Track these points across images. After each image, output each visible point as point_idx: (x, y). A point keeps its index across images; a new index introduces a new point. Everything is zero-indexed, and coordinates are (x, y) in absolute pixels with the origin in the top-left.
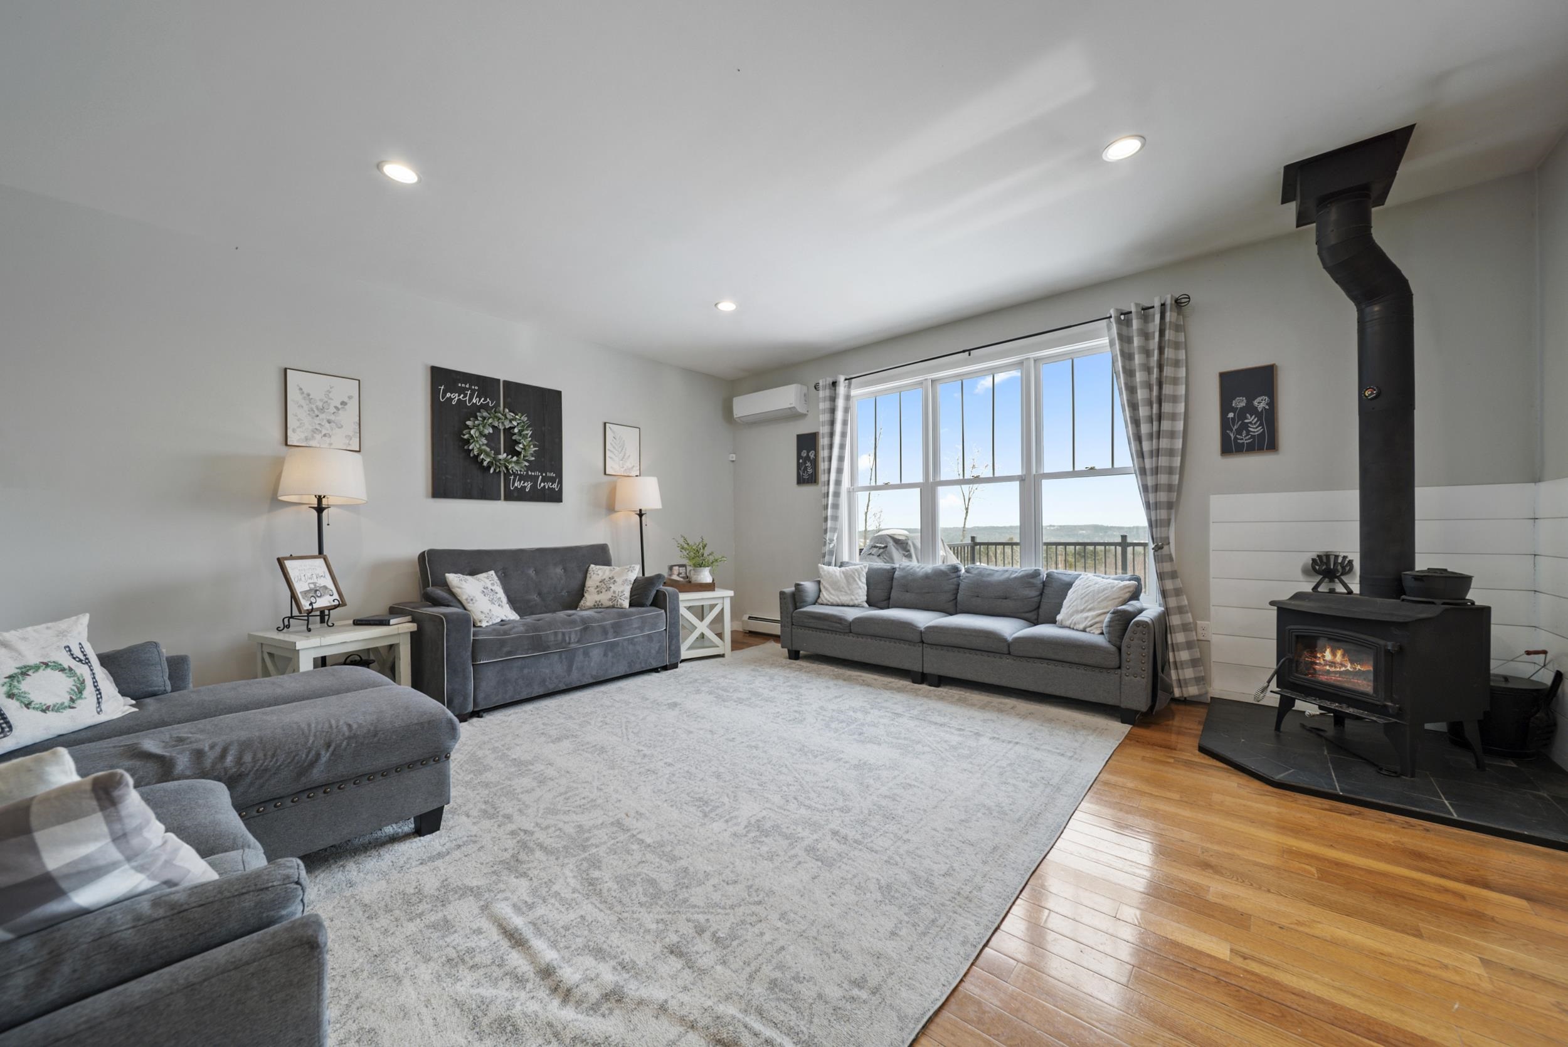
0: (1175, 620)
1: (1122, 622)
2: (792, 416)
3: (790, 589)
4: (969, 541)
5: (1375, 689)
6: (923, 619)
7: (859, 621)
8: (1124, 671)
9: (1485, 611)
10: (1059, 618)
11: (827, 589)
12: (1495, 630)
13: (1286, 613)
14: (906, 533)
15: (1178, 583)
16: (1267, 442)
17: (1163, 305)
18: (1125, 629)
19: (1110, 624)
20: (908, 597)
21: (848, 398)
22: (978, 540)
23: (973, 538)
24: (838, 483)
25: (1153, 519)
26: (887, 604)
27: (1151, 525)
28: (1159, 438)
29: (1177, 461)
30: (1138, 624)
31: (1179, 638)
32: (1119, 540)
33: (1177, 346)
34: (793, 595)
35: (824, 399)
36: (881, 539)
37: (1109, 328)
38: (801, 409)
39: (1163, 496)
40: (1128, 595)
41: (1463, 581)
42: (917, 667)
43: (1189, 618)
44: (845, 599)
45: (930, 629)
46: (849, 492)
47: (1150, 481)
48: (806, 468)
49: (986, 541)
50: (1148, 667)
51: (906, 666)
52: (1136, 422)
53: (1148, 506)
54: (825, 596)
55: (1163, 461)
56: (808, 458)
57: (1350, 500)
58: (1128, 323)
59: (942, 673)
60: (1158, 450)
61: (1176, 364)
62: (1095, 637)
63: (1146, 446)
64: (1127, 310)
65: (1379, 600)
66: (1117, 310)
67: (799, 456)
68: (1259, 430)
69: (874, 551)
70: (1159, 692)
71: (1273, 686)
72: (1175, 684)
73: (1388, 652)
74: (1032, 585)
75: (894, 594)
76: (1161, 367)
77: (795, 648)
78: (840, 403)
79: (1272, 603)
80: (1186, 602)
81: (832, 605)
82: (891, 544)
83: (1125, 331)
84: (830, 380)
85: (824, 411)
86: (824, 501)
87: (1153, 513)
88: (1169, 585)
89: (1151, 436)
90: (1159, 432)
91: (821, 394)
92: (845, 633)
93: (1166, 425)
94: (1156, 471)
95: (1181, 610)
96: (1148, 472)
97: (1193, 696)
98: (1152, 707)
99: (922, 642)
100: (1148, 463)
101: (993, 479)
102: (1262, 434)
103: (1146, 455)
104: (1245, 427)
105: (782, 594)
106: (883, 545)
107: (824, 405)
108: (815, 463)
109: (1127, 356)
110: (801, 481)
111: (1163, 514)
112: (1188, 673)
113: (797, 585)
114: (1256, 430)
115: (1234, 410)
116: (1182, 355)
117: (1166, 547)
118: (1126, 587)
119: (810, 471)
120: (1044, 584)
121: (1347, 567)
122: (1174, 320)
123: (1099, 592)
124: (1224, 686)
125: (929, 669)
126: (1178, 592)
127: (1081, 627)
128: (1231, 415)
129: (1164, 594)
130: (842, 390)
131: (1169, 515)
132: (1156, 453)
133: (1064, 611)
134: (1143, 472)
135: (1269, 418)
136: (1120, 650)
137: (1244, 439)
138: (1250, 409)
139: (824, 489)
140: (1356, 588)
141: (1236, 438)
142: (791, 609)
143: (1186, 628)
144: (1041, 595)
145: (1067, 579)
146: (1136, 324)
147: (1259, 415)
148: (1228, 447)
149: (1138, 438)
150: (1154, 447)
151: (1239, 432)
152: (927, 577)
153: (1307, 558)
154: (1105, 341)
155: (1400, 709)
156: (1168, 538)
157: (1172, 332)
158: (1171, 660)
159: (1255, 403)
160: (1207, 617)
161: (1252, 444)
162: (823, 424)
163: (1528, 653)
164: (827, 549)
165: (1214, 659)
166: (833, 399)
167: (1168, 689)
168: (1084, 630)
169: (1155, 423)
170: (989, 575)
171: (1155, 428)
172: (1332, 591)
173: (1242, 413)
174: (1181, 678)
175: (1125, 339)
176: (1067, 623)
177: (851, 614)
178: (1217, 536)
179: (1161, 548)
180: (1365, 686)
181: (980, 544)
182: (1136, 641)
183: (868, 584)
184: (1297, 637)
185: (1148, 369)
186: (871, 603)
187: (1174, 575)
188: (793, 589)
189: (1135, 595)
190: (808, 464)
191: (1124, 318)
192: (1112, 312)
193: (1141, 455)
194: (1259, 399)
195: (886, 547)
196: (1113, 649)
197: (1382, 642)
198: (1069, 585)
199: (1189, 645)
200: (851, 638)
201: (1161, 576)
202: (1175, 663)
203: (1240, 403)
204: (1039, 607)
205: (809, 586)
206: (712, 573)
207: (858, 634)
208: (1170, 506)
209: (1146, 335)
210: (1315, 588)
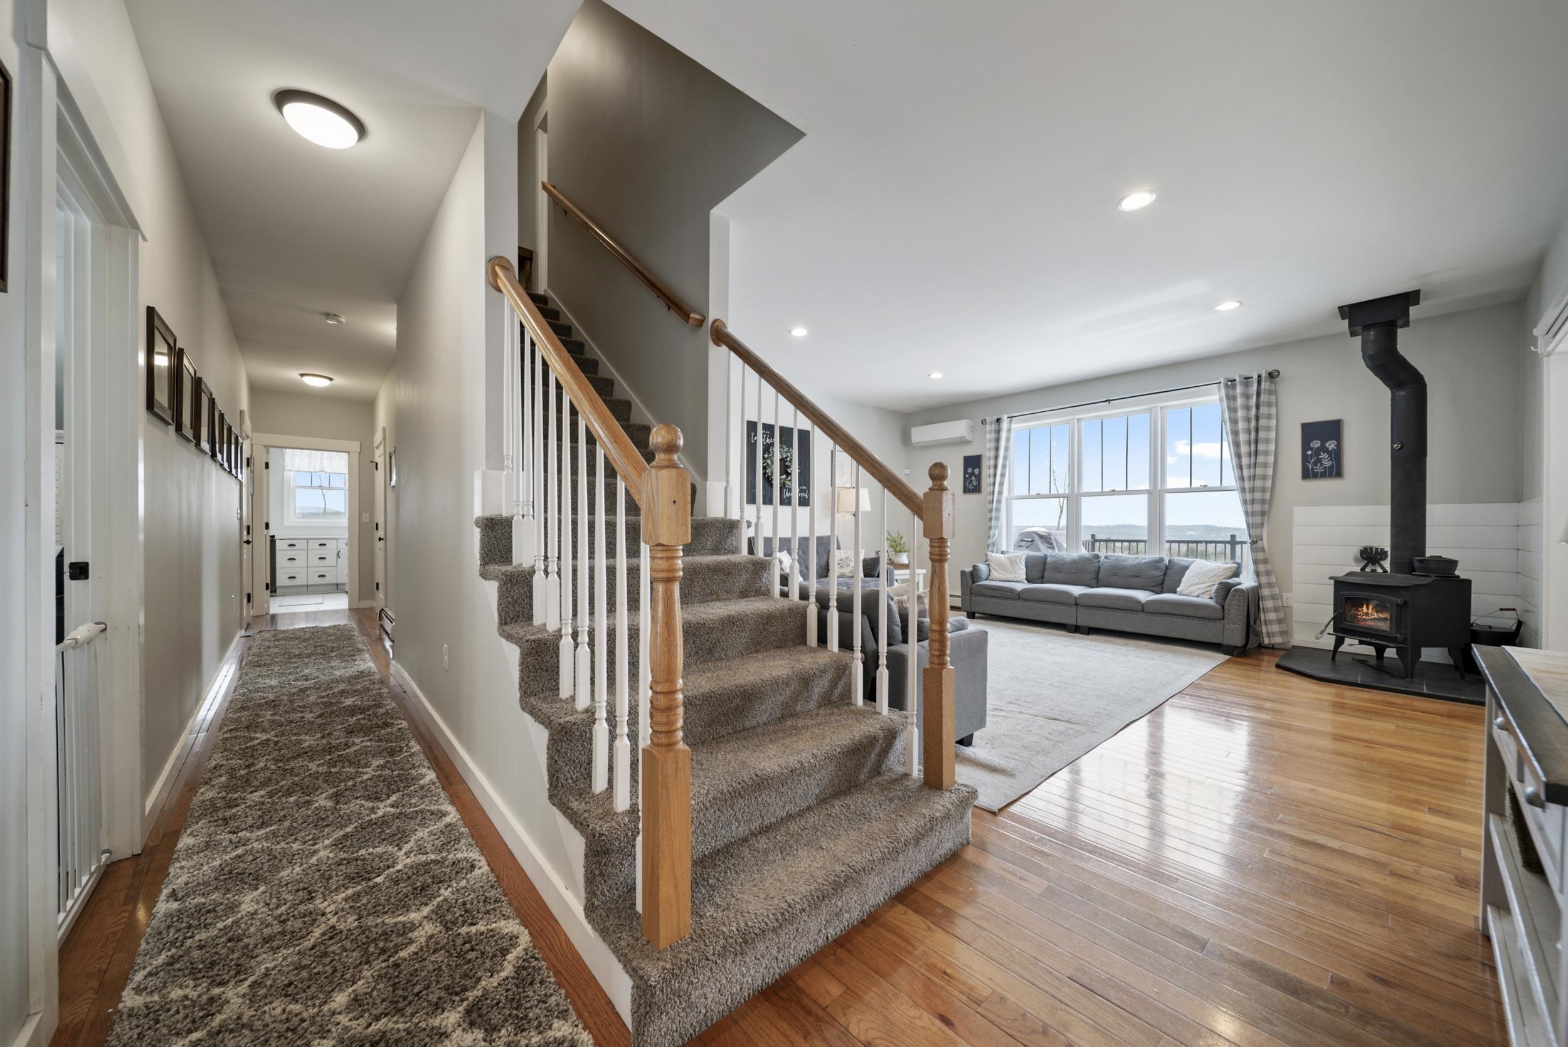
0: (1265, 592)
1: (1226, 590)
2: (962, 442)
3: (969, 569)
4: (1090, 538)
5: (1391, 628)
6: (1077, 590)
7: (1025, 591)
8: (1226, 621)
9: (1468, 583)
10: (1178, 589)
11: (995, 569)
12: (1474, 597)
13: (1340, 585)
14: (1045, 530)
15: (1269, 567)
16: (1336, 471)
17: (1259, 376)
18: (1227, 595)
19: (1217, 592)
20: (1059, 576)
21: (1009, 431)
22: (1097, 538)
23: (1093, 536)
24: (1000, 493)
25: (1250, 522)
26: (1042, 579)
27: (1248, 527)
28: (1255, 467)
29: (1269, 484)
30: (1236, 591)
31: (1269, 604)
32: (1229, 539)
33: (1269, 404)
34: (972, 573)
35: (991, 432)
36: (1028, 534)
37: (1219, 390)
38: (969, 438)
39: (1258, 507)
40: (1230, 574)
41: (1453, 564)
42: (1071, 621)
43: (1276, 590)
44: (1010, 577)
45: (1082, 596)
46: (1007, 499)
47: (1248, 497)
48: (971, 481)
49: (1104, 538)
50: (1243, 619)
51: (1064, 621)
52: (1238, 456)
53: (1247, 513)
54: (994, 574)
55: (1258, 483)
56: (973, 474)
57: (1385, 512)
58: (1234, 387)
59: (1092, 625)
60: (1254, 476)
61: (1269, 417)
62: (1205, 600)
63: (1246, 473)
64: (1232, 378)
65: (1399, 575)
66: (1225, 379)
67: (965, 472)
68: (1330, 463)
69: (1023, 543)
70: (1251, 636)
71: (1330, 629)
72: (1265, 635)
73: (1398, 605)
74: (1158, 568)
75: (1047, 574)
76: (1257, 418)
77: (973, 610)
78: (1004, 435)
79: (1331, 578)
80: (1274, 580)
81: (1001, 581)
82: (1037, 538)
83: (1231, 392)
84: (995, 418)
85: (990, 441)
86: (989, 507)
87: (1250, 519)
88: (1262, 568)
89: (1249, 466)
90: (1255, 463)
91: (988, 427)
92: (1015, 599)
93: (1261, 459)
94: (1253, 490)
95: (1270, 585)
96: (1247, 491)
97: (1278, 644)
98: (1245, 646)
99: (1077, 604)
100: (1247, 485)
101: (1127, 492)
102: (1332, 465)
103: (1245, 479)
104: (1319, 461)
105: (963, 572)
106: (1028, 539)
107: (991, 436)
108: (979, 478)
109: (1233, 410)
110: (966, 490)
111: (1258, 519)
112: (1275, 628)
113: (975, 567)
114: (1327, 463)
115: (1311, 449)
116: (1273, 411)
117: (1259, 542)
118: (1229, 568)
119: (975, 483)
120: (1167, 567)
121: (1382, 554)
122: (1267, 387)
123: (1209, 571)
124: (1302, 637)
125: (1082, 622)
126: (1268, 573)
127: (1196, 594)
128: (1309, 452)
129: (1257, 574)
130: (1005, 425)
131: (1263, 520)
132: (1253, 478)
133: (1182, 585)
134: (1243, 490)
135: (1337, 455)
136: (1223, 607)
137: (1319, 469)
138: (1323, 448)
139: (989, 498)
140: (1388, 567)
141: (1313, 469)
142: (970, 582)
143: (1273, 597)
144: (1165, 574)
145: (1185, 564)
146: (1239, 390)
147: (1329, 453)
148: (1307, 474)
149: (1240, 467)
150: (1252, 474)
151: (1315, 464)
152: (1074, 562)
153: (1355, 551)
154: (1217, 397)
155: (1404, 638)
156: (1261, 536)
157: (1266, 396)
158: (1262, 618)
159: (1327, 445)
160: (1290, 591)
161: (1325, 471)
162: (989, 450)
163: (1501, 610)
164: (990, 541)
165: (1294, 619)
166: (998, 432)
167: (1258, 634)
168: (1198, 596)
169: (1253, 458)
170: (1124, 560)
171: (1253, 461)
172: (1374, 571)
173: (1317, 452)
174: (1270, 631)
175: (1231, 398)
176: (1186, 592)
177: (1019, 587)
178: (1298, 534)
179: (1256, 542)
180: (1384, 626)
181: (1100, 541)
182: (1235, 602)
183: (1026, 567)
184: (1346, 599)
185: (1248, 420)
186: (1029, 580)
187: (1265, 561)
188: (971, 569)
189: (1237, 573)
190: (973, 478)
191: (1231, 384)
192: (1222, 380)
193: (1242, 478)
194: (1330, 442)
195: (1033, 541)
196: (1218, 606)
197: (1395, 599)
198: (1187, 568)
199: (1276, 609)
200: (1019, 603)
201: (1256, 562)
202: (1265, 621)
203: (1316, 444)
204: (1162, 583)
205: (983, 567)
206: (908, 557)
207: (1026, 600)
208: (1263, 514)
209: (1247, 396)
210: (1363, 569)
